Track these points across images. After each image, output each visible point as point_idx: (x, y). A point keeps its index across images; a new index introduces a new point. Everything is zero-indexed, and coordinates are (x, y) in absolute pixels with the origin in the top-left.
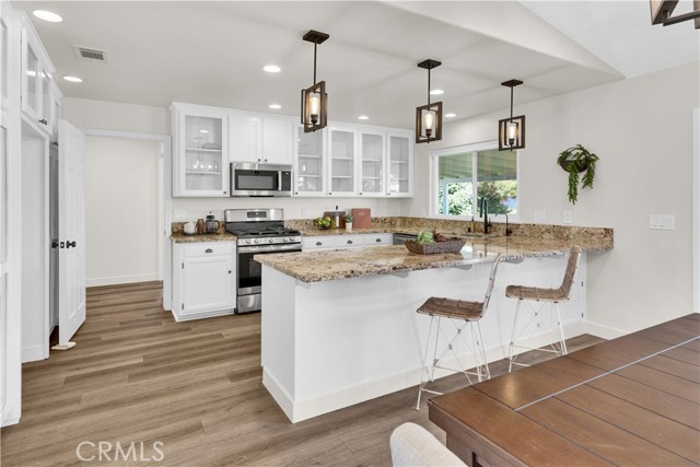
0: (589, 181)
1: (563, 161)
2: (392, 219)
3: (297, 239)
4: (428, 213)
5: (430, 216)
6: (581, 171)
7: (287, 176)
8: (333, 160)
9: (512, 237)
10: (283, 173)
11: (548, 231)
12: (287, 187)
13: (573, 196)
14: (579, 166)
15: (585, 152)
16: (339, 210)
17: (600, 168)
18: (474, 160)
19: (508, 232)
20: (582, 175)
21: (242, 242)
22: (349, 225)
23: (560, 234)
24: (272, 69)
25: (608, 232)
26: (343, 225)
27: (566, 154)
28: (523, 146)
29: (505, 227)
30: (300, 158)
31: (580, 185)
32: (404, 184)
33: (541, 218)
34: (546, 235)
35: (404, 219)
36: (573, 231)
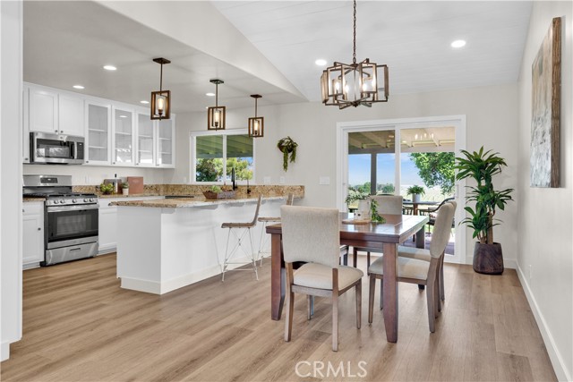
0: (293, 158)
1: (280, 146)
2: (157, 186)
3: (94, 200)
4: (188, 180)
5: (190, 183)
6: (290, 152)
7: (81, 146)
8: (116, 135)
9: (251, 194)
10: (78, 143)
11: (272, 189)
12: (81, 156)
13: (285, 167)
14: (288, 149)
15: (291, 141)
16: (118, 178)
17: (299, 151)
18: (225, 142)
19: (249, 191)
20: (290, 154)
21: (51, 202)
22: (126, 191)
23: (278, 190)
24: (110, 68)
25: (302, 187)
26: (120, 192)
27: (282, 142)
28: (262, 136)
29: (246, 188)
30: (90, 131)
31: (289, 161)
32: (166, 158)
33: (268, 181)
34: (271, 192)
35: (167, 187)
36: (285, 188)
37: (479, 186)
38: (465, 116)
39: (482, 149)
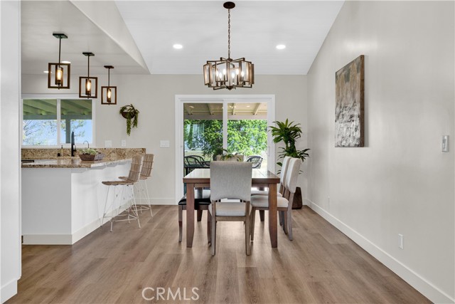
0: (135, 123)
1: (123, 112)
6: (132, 117)
11: (113, 152)
13: (129, 132)
14: (130, 115)
15: (133, 109)
17: (141, 118)
18: (59, 105)
20: (132, 120)
23: (120, 153)
25: (144, 150)
27: (124, 108)
28: (115, 104)
31: (132, 126)
33: (109, 145)
34: (112, 154)
36: (127, 151)
37: (287, 147)
38: (274, 95)
39: (287, 121)
